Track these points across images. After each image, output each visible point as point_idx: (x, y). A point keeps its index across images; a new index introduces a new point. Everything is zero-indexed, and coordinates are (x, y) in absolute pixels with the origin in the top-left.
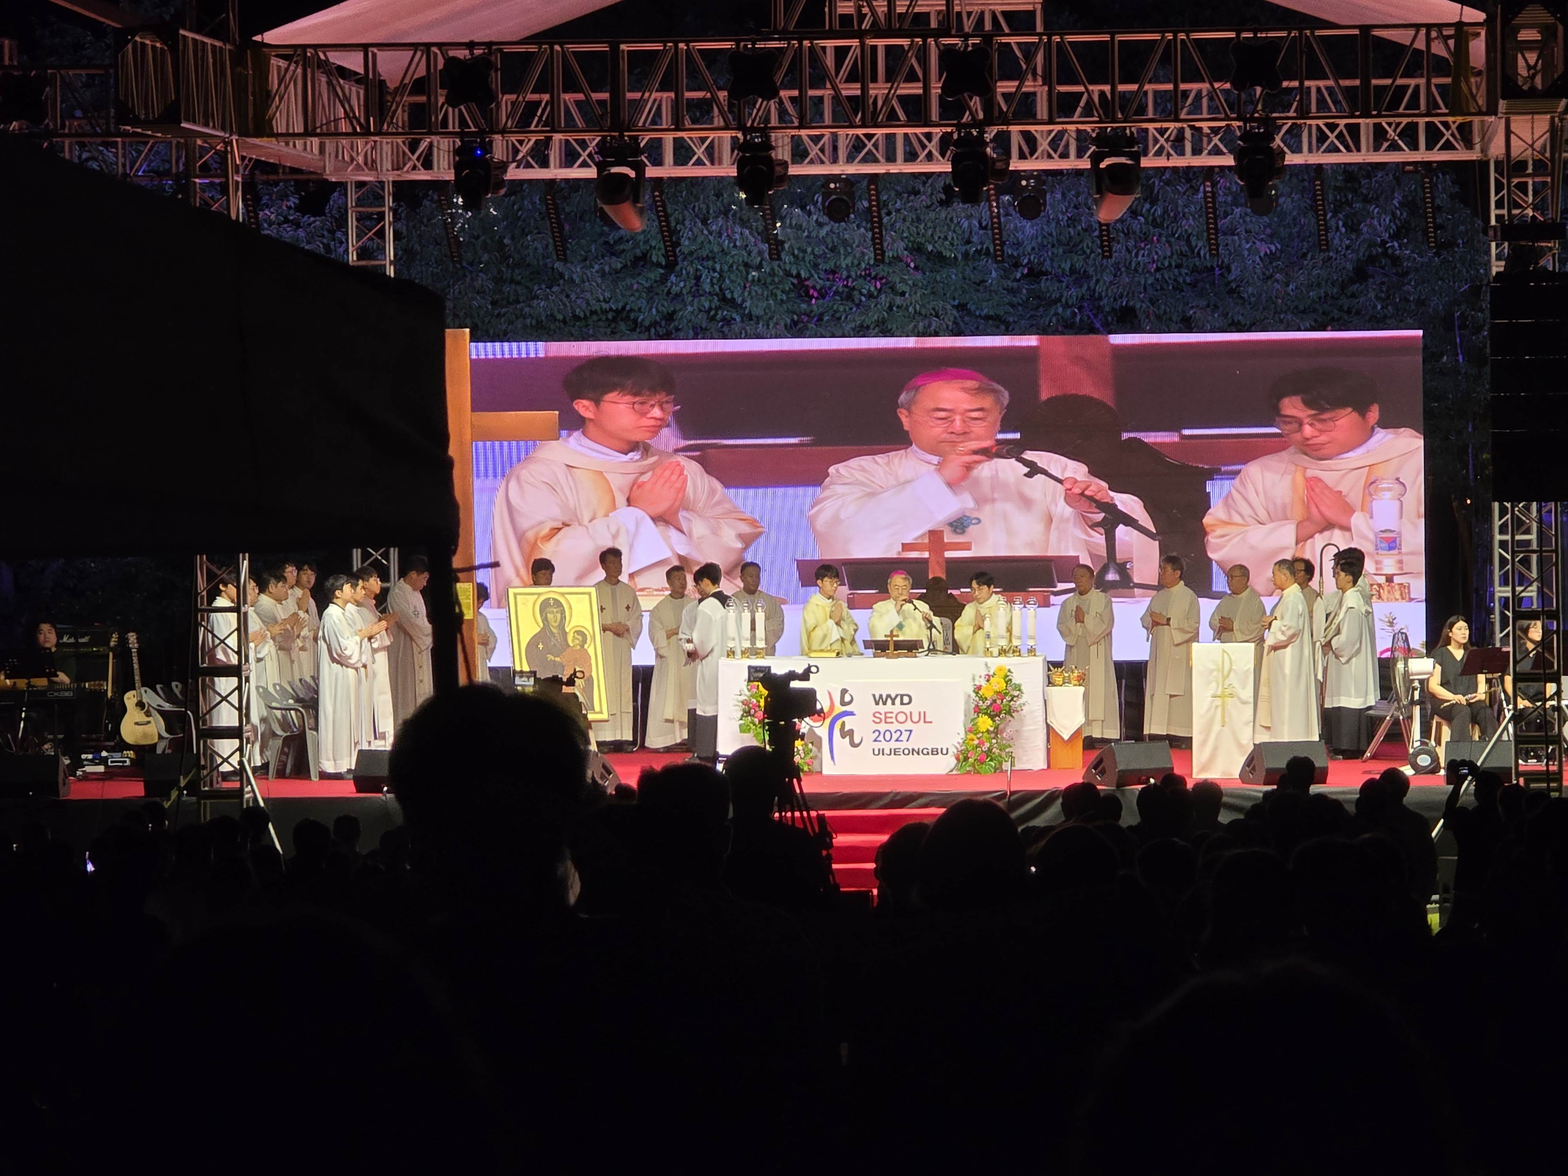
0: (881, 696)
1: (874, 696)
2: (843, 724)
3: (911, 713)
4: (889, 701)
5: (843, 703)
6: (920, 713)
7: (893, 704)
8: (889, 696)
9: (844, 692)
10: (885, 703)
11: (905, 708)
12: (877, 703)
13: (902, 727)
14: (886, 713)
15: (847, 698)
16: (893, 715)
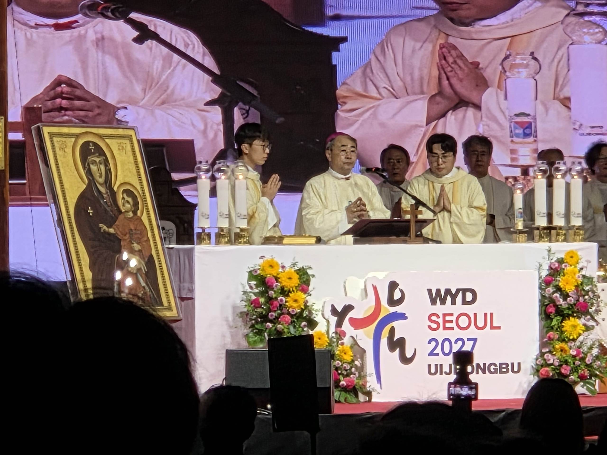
0: (438, 291)
1: (430, 291)
2: (392, 331)
3: (475, 315)
4: (449, 299)
5: (392, 302)
6: (486, 314)
7: (454, 303)
8: (448, 291)
9: (393, 286)
10: (443, 302)
11: (467, 309)
12: (433, 302)
13: (464, 335)
14: (445, 315)
15: (397, 295)
16: (454, 318)
